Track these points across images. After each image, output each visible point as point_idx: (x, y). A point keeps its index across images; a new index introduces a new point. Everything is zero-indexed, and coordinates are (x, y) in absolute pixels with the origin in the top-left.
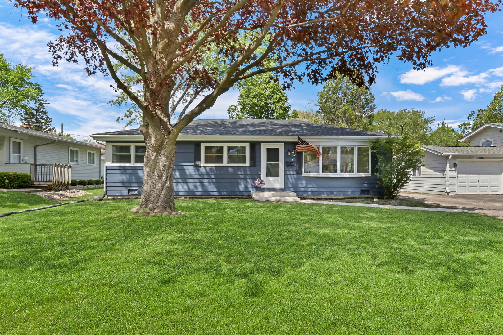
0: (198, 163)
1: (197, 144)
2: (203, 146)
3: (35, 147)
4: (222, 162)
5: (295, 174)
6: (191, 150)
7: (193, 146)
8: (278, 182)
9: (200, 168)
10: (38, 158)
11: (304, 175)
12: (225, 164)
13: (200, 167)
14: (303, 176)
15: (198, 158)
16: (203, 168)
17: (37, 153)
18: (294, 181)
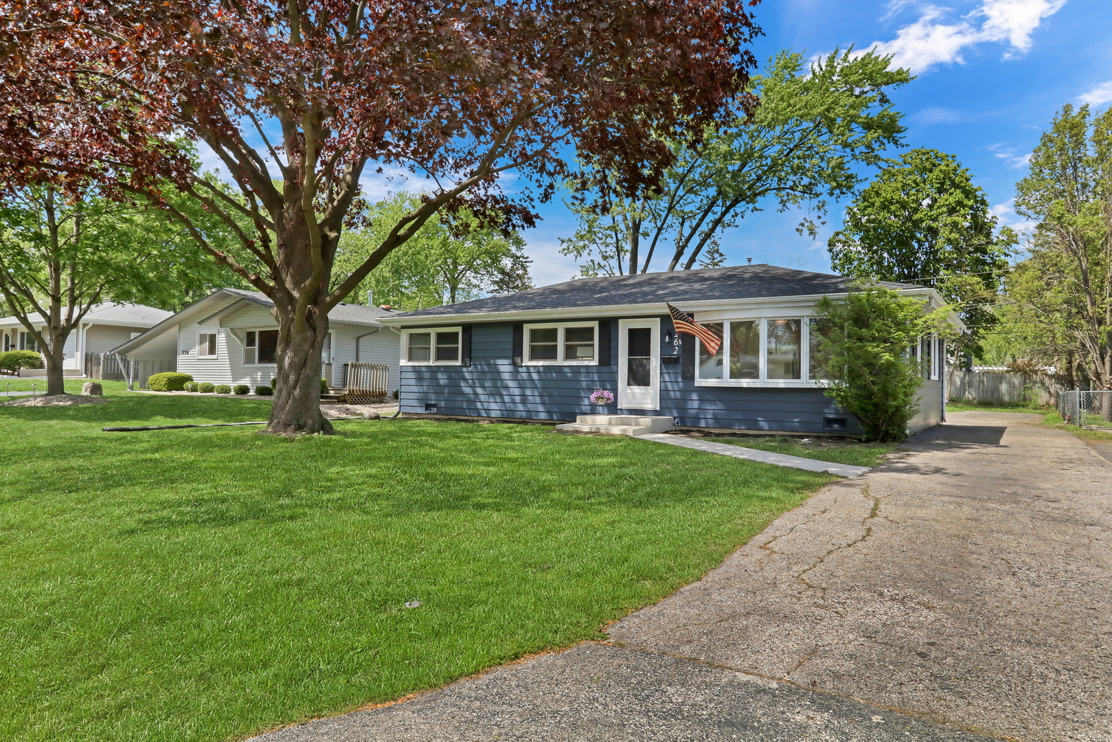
0: (518, 360)
1: (517, 326)
2: (527, 329)
3: (358, 339)
4: (554, 357)
5: (680, 380)
6: (507, 337)
7: (510, 330)
8: (647, 397)
9: (520, 370)
10: (361, 354)
11: (699, 382)
12: (560, 361)
13: (521, 366)
14: (696, 384)
15: (517, 351)
16: (524, 369)
17: (361, 348)
18: (678, 394)
